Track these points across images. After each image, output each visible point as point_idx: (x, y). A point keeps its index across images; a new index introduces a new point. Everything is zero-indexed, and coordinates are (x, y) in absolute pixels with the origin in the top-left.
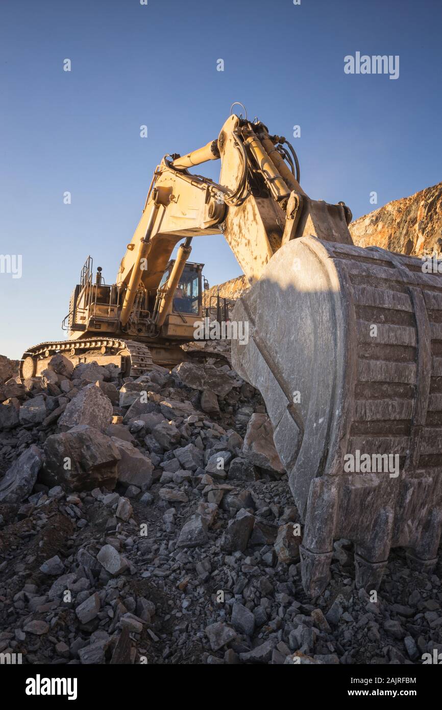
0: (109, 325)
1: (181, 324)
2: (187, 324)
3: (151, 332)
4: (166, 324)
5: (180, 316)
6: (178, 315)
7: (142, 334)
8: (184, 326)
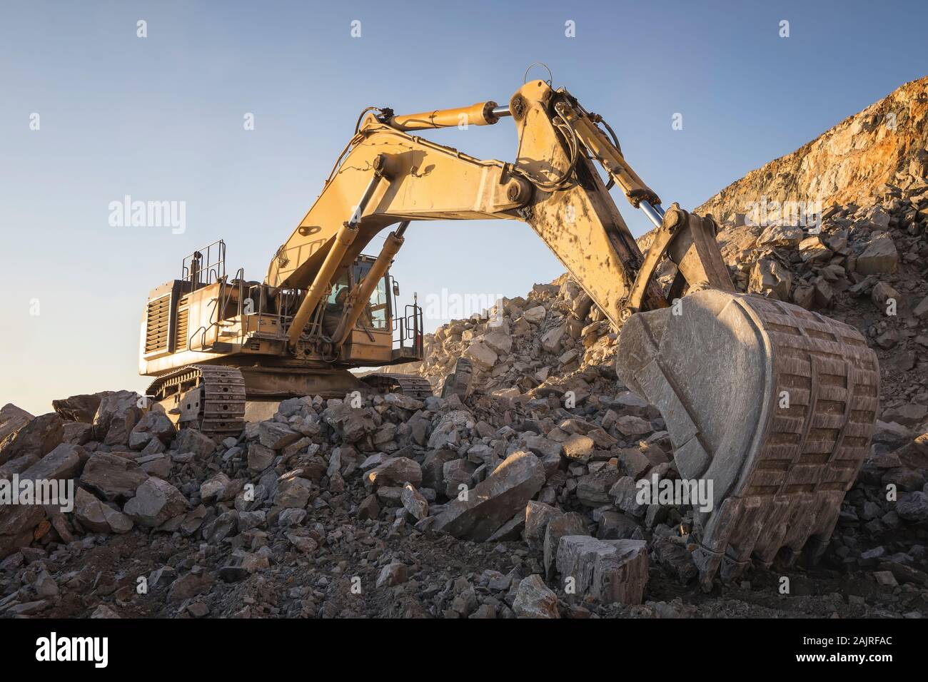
0: (271, 345)
1: (367, 343)
2: (375, 344)
3: (325, 354)
4: (348, 343)
5: (366, 332)
6: (363, 330)
7: (311, 357)
8: (371, 345)
